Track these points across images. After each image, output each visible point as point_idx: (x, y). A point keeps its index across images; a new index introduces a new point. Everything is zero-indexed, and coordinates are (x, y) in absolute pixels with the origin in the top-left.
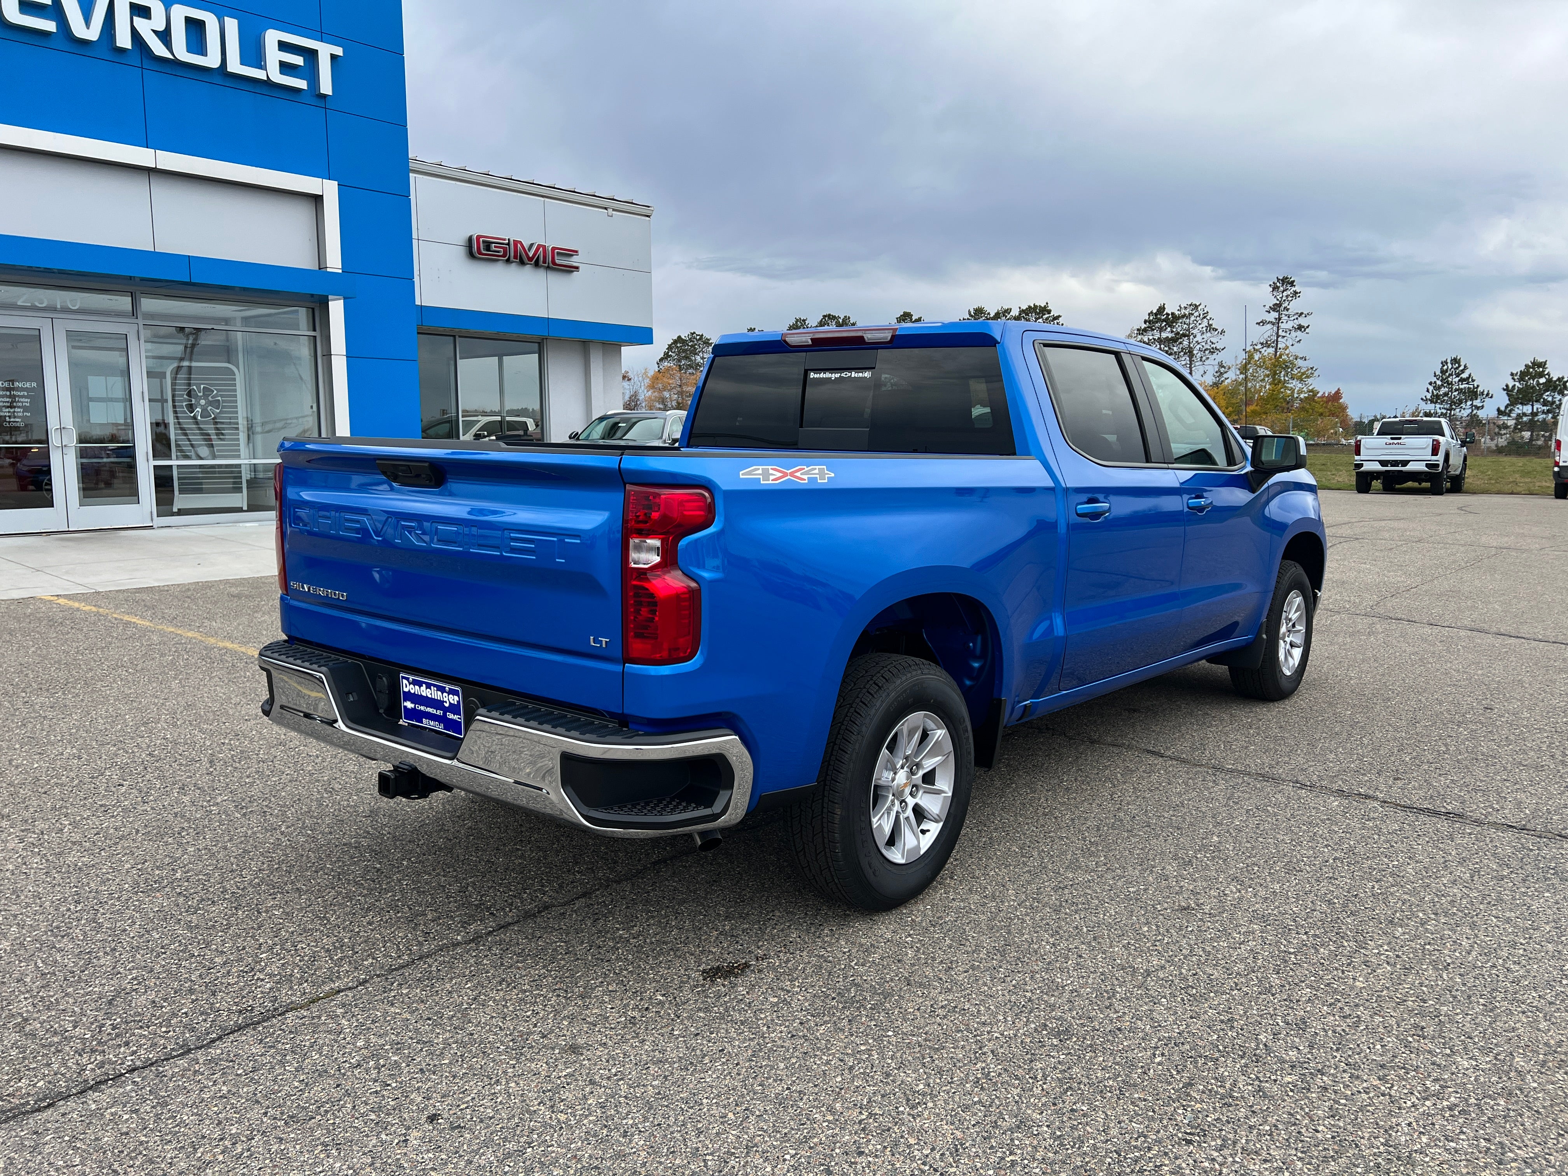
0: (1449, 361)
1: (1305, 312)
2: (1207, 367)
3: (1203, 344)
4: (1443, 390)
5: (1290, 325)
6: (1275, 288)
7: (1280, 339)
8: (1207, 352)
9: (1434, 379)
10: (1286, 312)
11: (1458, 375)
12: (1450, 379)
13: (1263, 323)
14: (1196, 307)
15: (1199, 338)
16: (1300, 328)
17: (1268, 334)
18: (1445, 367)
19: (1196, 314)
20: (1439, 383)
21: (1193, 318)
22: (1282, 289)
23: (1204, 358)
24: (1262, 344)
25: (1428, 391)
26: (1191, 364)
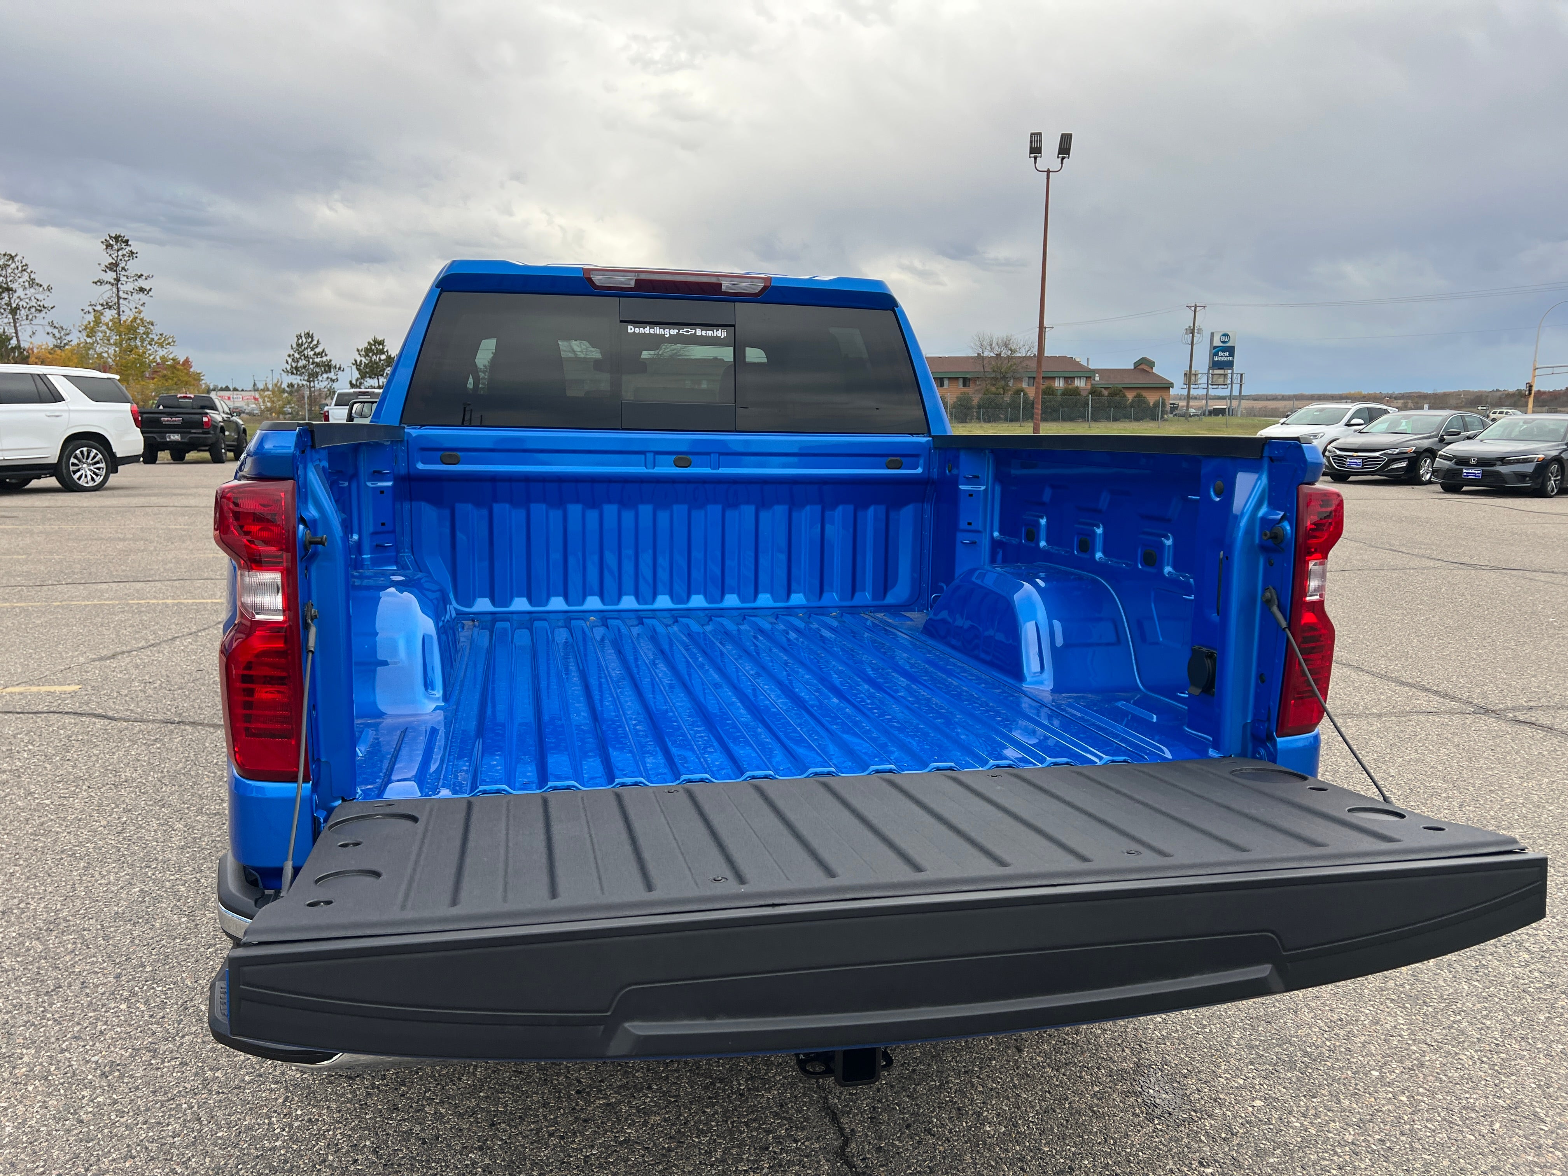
0: (303, 335)
1: (145, 274)
2: (35, 328)
3: (27, 300)
4: (302, 363)
5: (129, 287)
6: (109, 246)
7: (121, 301)
8: (33, 310)
9: (292, 352)
10: (123, 273)
11: (312, 349)
12: (306, 352)
13: (100, 282)
14: (12, 258)
15: (20, 292)
16: (142, 290)
17: (108, 294)
18: (300, 341)
19: (13, 266)
20: (297, 356)
21: (9, 271)
22: (116, 247)
23: (30, 317)
24: (102, 305)
25: (287, 362)
26: (15, 322)
